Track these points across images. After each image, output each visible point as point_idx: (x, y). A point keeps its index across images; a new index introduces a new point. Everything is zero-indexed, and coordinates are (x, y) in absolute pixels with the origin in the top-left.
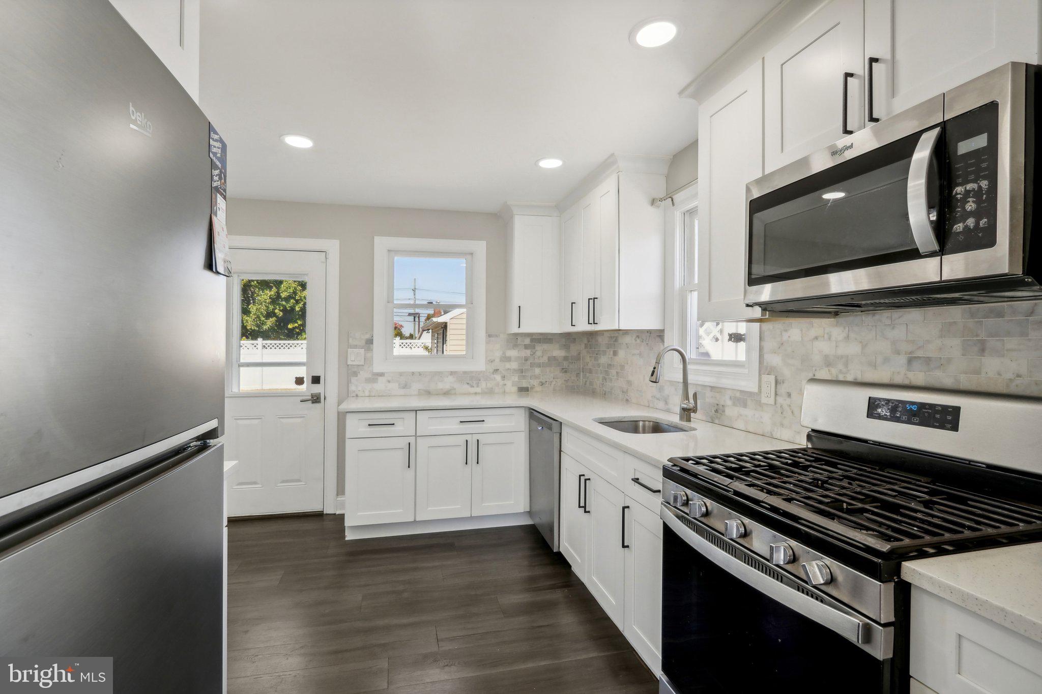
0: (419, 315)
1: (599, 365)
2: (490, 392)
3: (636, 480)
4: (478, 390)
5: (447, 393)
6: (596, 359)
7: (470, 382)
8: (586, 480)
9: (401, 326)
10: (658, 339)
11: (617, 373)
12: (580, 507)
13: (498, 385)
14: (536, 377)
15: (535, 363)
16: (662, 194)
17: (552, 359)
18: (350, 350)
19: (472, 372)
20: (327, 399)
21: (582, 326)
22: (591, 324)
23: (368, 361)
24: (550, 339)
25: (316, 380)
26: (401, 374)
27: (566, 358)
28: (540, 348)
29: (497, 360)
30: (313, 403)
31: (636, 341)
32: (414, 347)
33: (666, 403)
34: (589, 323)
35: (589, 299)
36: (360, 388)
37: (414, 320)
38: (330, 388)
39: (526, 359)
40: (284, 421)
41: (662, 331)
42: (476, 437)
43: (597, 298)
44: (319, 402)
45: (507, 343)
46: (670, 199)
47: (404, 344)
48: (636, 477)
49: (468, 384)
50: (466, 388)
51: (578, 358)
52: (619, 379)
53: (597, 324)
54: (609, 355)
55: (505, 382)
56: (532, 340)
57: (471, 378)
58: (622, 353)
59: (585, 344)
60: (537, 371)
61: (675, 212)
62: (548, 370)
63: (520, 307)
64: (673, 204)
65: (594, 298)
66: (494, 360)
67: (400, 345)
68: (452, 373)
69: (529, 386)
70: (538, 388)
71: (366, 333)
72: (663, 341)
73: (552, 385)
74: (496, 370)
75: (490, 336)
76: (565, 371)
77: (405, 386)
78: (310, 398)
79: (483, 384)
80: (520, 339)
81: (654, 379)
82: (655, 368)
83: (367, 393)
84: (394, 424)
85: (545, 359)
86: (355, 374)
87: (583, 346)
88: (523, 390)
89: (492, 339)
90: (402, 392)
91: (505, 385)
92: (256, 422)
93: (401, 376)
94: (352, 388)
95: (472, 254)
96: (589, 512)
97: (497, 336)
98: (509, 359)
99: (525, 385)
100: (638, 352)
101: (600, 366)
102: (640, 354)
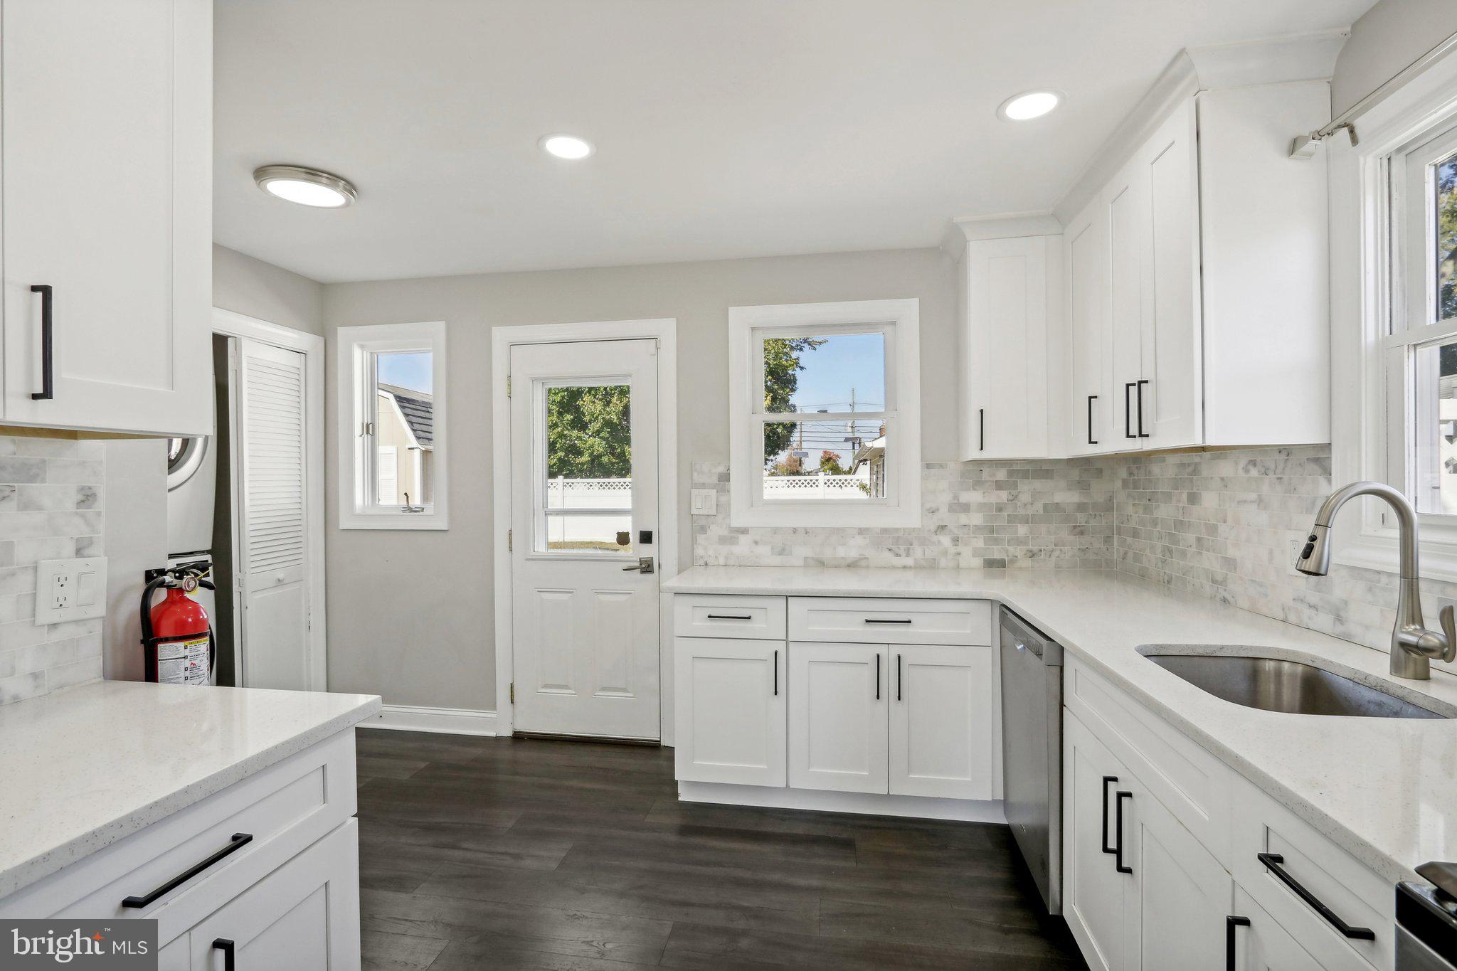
0: (860, 440)
1: (1155, 522)
2: (930, 566)
3: (1272, 862)
4: (909, 562)
5: (853, 565)
6: (1147, 509)
7: (894, 547)
8: (1120, 796)
9: (837, 456)
10: (1315, 467)
11: (1199, 540)
12: (1106, 850)
13: (945, 553)
14: (1019, 542)
15: (1016, 516)
16: (1321, 120)
17: (1053, 510)
18: (694, 492)
19: (897, 530)
20: (663, 567)
21: (1113, 441)
22: (1135, 437)
23: (723, 508)
24: (1047, 471)
25: (646, 537)
26: (775, 531)
27: (1081, 507)
28: (1026, 489)
29: (944, 510)
30: (642, 572)
31: (1247, 471)
32: (846, 486)
33: (1339, 619)
34: (1128, 436)
35: (1128, 385)
36: (710, 553)
37: (854, 448)
38: (665, 551)
39: (1000, 509)
40: (602, 597)
41: (1328, 447)
42: (895, 651)
43: (1146, 382)
44: (651, 572)
45: (961, 477)
46: (1346, 130)
47: (837, 481)
48: (1272, 852)
49: (890, 550)
50: (887, 557)
51: (1109, 507)
52: (1204, 552)
53: (1147, 436)
54: (1179, 501)
55: (959, 549)
56: (1011, 473)
57: (896, 541)
58: (1209, 500)
59: (1124, 481)
60: (1022, 530)
61: (1361, 159)
62: (1043, 528)
63: (982, 411)
64: (1355, 141)
65: (1140, 382)
66: (938, 510)
67: (825, 483)
68: (861, 531)
69: (1006, 558)
70: (1025, 563)
71: (719, 463)
72: (1327, 472)
73: (1053, 559)
74: (942, 528)
75: (928, 466)
76: (1080, 531)
77: (782, 552)
78: (638, 564)
79: (918, 552)
80: (986, 471)
81: (1310, 564)
82: (1313, 538)
83: (722, 561)
84: (749, 618)
85: (1039, 507)
86: (703, 529)
87: (1119, 484)
88: (995, 565)
89: (933, 471)
90: (777, 560)
91: (960, 554)
92: (566, 597)
93: (775, 534)
94: (699, 551)
95: (894, 323)
96: (1129, 871)
97: (941, 466)
98: (965, 508)
99: (997, 556)
100: (1254, 496)
101: (1157, 524)
102: (1260, 501)
